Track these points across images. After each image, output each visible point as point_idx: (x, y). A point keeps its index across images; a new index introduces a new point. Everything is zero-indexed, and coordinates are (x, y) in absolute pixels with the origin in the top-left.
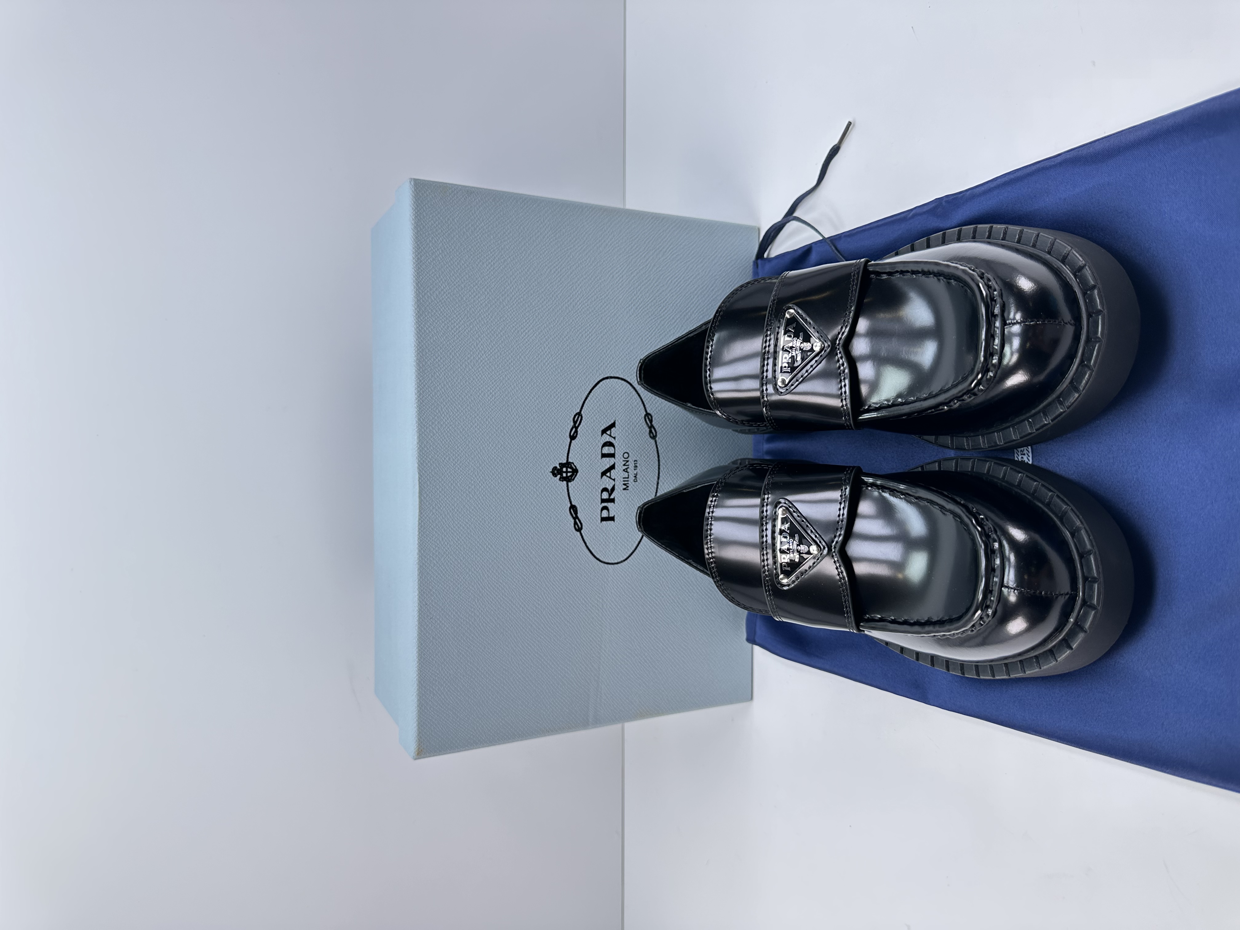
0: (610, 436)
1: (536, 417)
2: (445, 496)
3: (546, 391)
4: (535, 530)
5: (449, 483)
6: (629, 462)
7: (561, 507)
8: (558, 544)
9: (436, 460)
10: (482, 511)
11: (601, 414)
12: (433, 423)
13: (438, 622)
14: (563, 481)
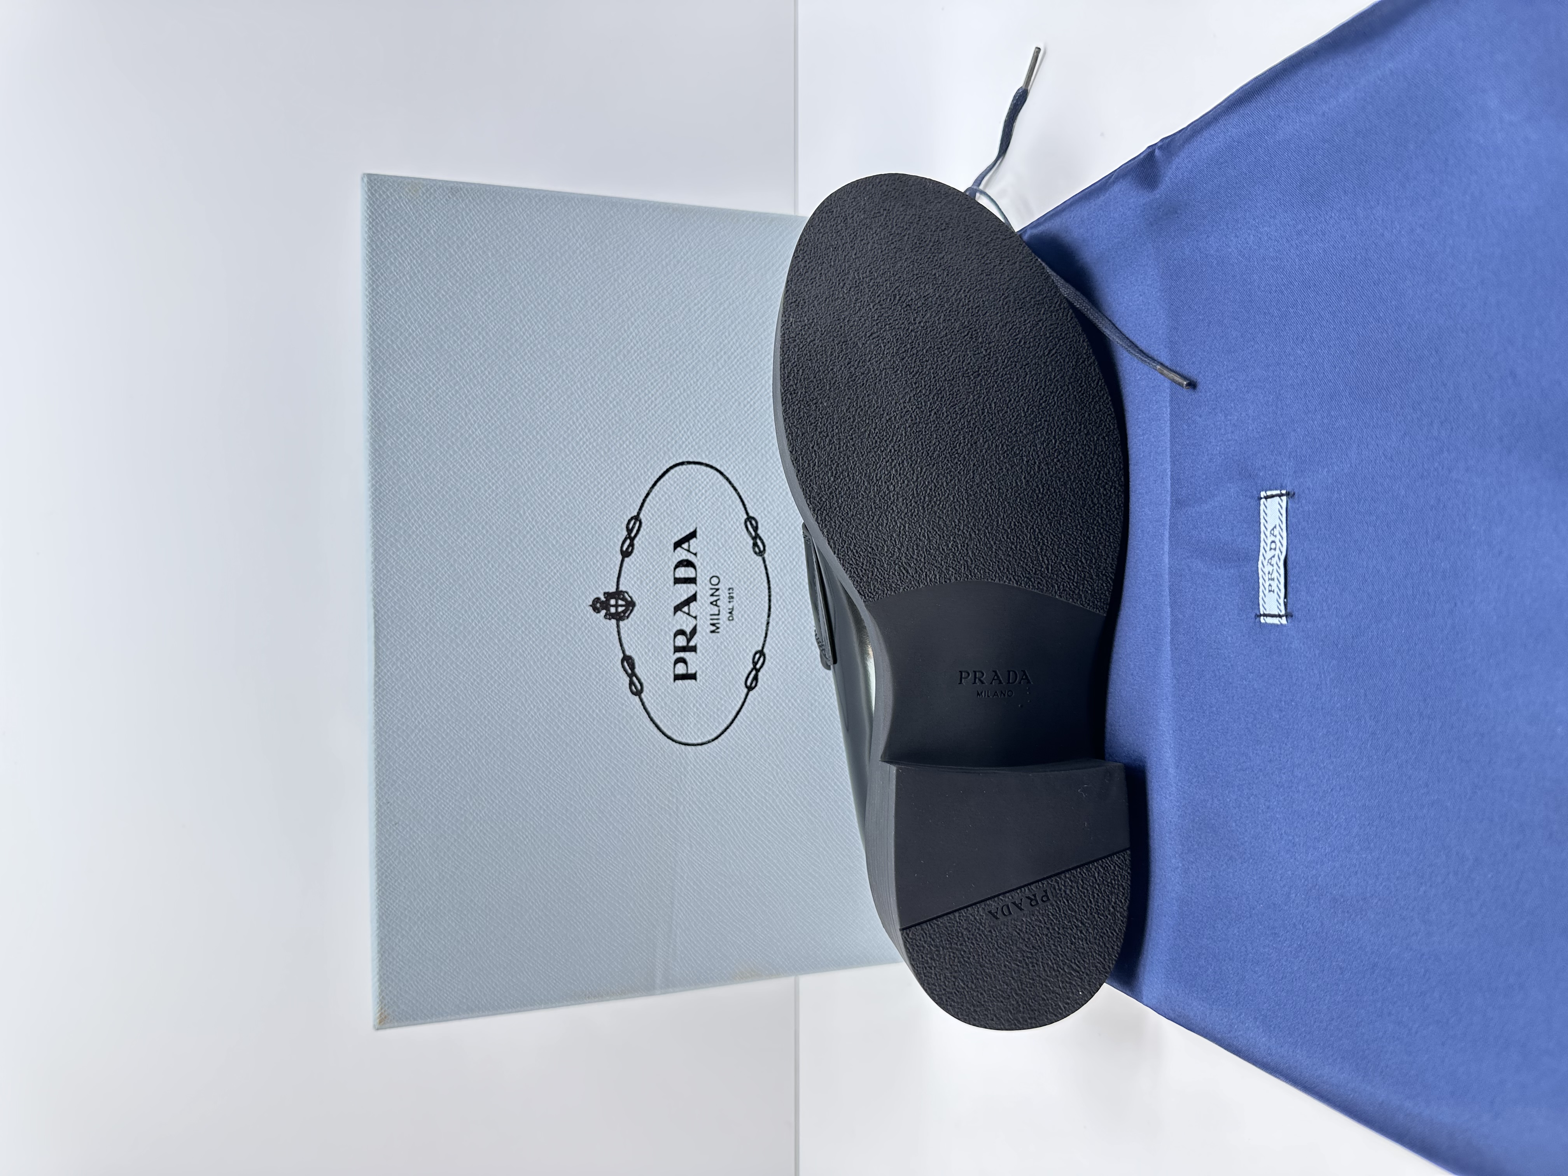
0: (689, 551)
1: (565, 523)
2: (416, 642)
3: (581, 484)
4: (565, 692)
5: (422, 622)
6: (720, 591)
7: (608, 658)
8: (604, 715)
9: (401, 587)
10: (477, 665)
11: (672, 518)
12: (396, 533)
13: (408, 829)
14: (610, 619)
